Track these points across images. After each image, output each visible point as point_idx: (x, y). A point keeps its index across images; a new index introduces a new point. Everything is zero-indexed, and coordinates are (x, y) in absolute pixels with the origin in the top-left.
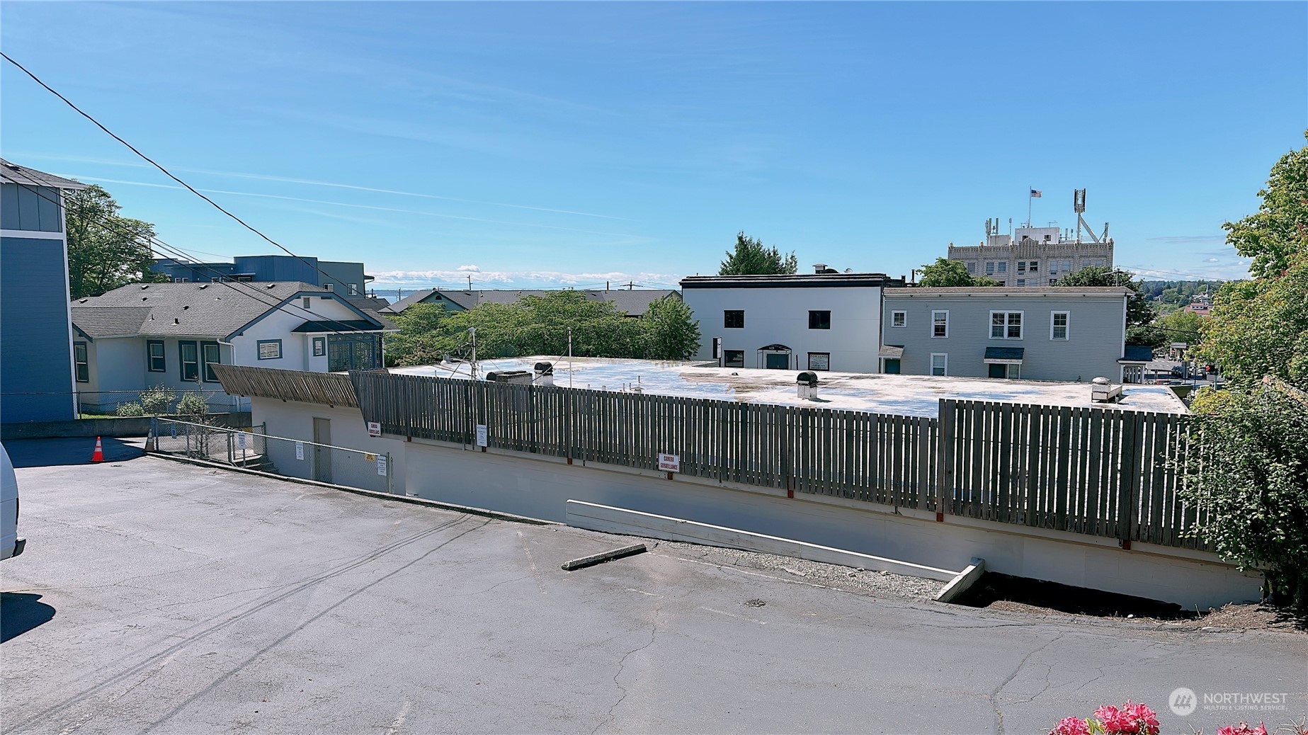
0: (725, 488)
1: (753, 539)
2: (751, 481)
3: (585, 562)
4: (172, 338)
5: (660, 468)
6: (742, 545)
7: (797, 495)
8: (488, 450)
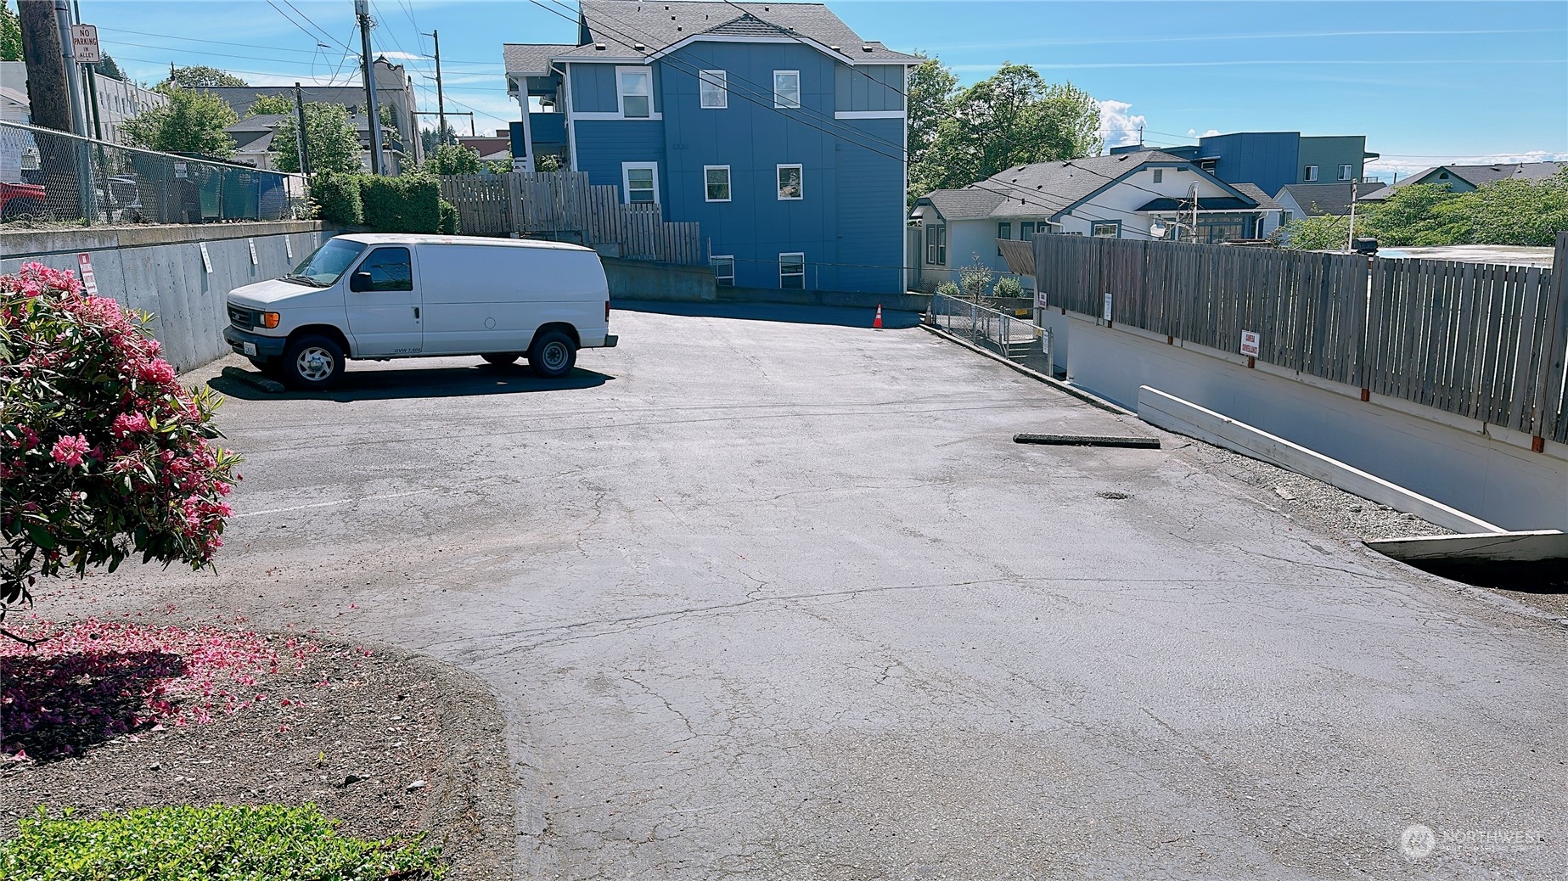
0: (1302, 382)
1: (1289, 452)
2: (1323, 374)
3: (1045, 438)
4: (1014, 219)
5: (1242, 351)
6: (1278, 459)
7: (1374, 397)
8: (1114, 325)
